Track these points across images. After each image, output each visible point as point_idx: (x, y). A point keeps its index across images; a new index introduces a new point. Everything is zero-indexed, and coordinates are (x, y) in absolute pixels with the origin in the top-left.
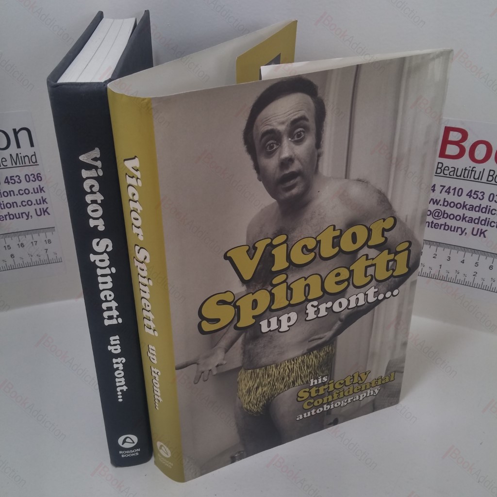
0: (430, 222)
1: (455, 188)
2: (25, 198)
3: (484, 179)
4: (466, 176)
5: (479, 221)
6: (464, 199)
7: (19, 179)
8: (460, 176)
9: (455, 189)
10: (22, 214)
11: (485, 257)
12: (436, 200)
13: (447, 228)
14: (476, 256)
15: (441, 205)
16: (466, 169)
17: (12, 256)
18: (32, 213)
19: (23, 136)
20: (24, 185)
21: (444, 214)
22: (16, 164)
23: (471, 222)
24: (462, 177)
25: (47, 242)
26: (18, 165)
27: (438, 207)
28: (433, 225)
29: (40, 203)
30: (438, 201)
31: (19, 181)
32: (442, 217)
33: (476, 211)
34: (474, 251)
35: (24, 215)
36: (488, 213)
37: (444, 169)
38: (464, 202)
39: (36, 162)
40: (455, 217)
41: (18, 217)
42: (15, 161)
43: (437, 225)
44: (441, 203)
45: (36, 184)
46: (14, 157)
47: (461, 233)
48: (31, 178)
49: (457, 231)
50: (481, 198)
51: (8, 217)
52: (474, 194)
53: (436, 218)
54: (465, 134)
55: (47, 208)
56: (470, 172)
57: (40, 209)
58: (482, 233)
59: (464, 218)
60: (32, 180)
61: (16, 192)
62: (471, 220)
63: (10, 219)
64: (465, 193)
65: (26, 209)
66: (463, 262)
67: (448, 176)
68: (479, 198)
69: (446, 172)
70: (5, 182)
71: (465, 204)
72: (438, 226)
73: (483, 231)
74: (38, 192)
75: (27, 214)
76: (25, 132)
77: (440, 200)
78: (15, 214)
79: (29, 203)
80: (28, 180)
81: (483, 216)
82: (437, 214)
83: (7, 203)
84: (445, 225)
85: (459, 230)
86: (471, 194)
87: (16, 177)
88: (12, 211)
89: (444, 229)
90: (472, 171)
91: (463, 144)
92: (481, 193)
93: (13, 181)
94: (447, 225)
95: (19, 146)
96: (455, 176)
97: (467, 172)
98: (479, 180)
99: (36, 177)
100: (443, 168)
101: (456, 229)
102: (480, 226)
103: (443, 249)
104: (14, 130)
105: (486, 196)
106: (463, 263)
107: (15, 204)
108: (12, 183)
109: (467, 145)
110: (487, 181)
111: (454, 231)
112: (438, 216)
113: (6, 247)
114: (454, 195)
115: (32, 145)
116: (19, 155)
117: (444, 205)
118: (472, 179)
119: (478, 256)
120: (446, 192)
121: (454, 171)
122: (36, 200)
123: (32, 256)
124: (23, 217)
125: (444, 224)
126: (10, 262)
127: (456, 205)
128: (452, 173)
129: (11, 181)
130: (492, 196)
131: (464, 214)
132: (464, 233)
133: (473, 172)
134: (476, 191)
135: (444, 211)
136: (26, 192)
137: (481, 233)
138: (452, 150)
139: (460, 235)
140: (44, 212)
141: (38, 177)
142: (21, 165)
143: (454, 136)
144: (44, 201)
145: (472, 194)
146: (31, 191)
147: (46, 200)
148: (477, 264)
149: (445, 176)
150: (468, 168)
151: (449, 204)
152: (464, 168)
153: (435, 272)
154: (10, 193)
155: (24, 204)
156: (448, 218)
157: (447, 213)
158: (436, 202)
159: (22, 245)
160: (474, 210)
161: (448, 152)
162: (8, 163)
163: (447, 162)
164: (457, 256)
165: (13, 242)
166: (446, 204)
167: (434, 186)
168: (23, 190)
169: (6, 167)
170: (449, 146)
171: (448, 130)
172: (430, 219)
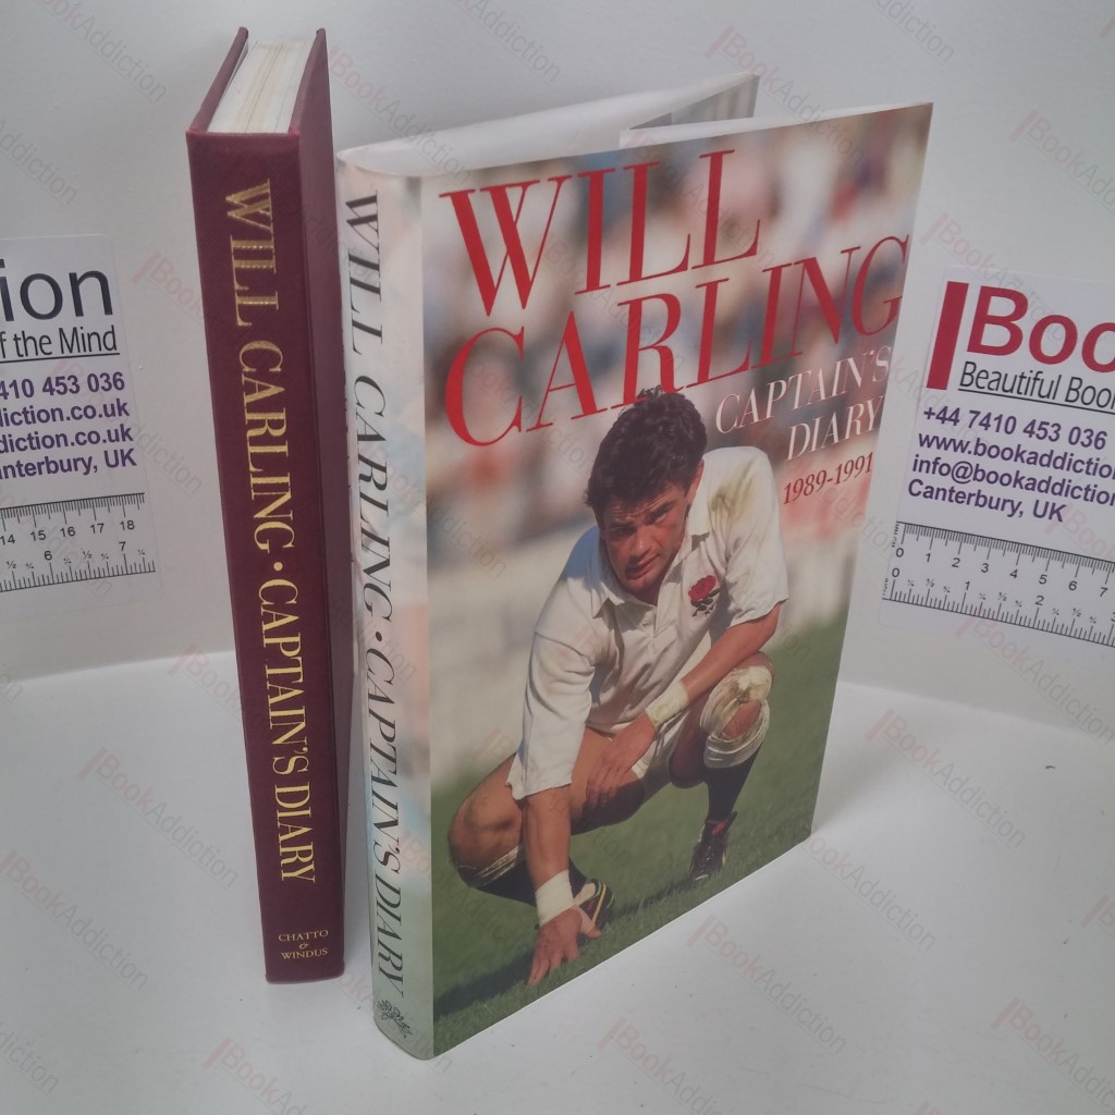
0: (948, 488)
1: (1001, 416)
2: (86, 425)
3: (1060, 398)
4: (1022, 390)
5: (1048, 486)
6: (1018, 439)
7: (74, 384)
8: (1011, 390)
9: (999, 418)
10: (75, 461)
11: (1060, 563)
12: (961, 442)
13: (981, 501)
14: (1041, 562)
15: (970, 452)
16: (1022, 377)
17: (47, 555)
18: (99, 460)
19: (90, 289)
20: (85, 398)
21: (977, 471)
22: (71, 351)
23: (1033, 489)
24: (1015, 394)
25: (126, 525)
26: (75, 352)
27: (965, 457)
28: (954, 495)
29: (117, 439)
30: (964, 444)
31: (74, 388)
32: (971, 478)
33: (1042, 465)
34: (1037, 550)
35: (80, 464)
36: (1068, 469)
37: (978, 377)
38: (1019, 446)
39: (115, 346)
40: (999, 479)
41: (66, 467)
42: (70, 343)
43: (961, 495)
44: (971, 447)
45: (110, 397)
46: (69, 336)
47: (1010, 513)
48: (102, 382)
49: (1003, 509)
50: (1054, 436)
51: (44, 467)
52: (1039, 429)
53: (961, 480)
54: (1021, 303)
55: (131, 450)
56: (1032, 381)
57: (116, 451)
58: (1056, 512)
59: (1018, 481)
60: (103, 388)
61: (67, 413)
62: (1033, 485)
63: (49, 471)
64: (1020, 427)
65: (85, 451)
66: (1014, 574)
67: (986, 390)
68: (1050, 438)
69: (982, 382)
70: (44, 390)
71: (1021, 451)
72: (964, 497)
73: (1056, 508)
74: (113, 414)
75: (87, 461)
76: (94, 283)
77: (968, 443)
78: (61, 461)
79: (93, 438)
80: (94, 387)
81: (1058, 476)
82: (961, 472)
83: (45, 437)
84: (979, 496)
85: (1008, 505)
86: (1032, 429)
87: (69, 379)
88: (56, 454)
89: (977, 504)
90: (1036, 379)
91: (1016, 323)
92: (1053, 426)
93: (61, 388)
94: (984, 496)
95: (79, 312)
96: (1000, 392)
97: (1025, 381)
98: (1050, 400)
99: (111, 380)
100: (975, 375)
101: (1000, 504)
102: (1049, 497)
103: (972, 546)
104: (73, 276)
105: (1064, 434)
106: (1015, 576)
107: (62, 439)
108: (58, 392)
109: (1026, 325)
110: (1067, 400)
111: (996, 508)
113: (36, 534)
114: (997, 431)
115: (108, 310)
116: (80, 332)
117: (976, 453)
118: (1035, 397)
119: (1046, 560)
120: (981, 424)
121: (999, 380)
122: (109, 432)
123: (90, 557)
124: (76, 469)
125: (976, 492)
126: (42, 568)
127: (1000, 453)
128: (993, 385)
129: (57, 388)
130: (1076, 432)
131: (1018, 472)
132: (1018, 513)
133: (1038, 383)
134: (1043, 423)
135: (978, 465)
136: (89, 412)
137: (1053, 512)
138: (995, 335)
139: (1009, 516)
140: (124, 459)
141: (116, 381)
142: (82, 353)
143: (1000, 307)
144: (126, 434)
145: (1036, 429)
146: (100, 410)
147: (130, 433)
148: (1043, 579)
149: (980, 391)
150: (1027, 374)
151: (987, 450)
152: (1020, 374)
153: (955, 597)
154: (53, 414)
155: (81, 439)
156: (985, 480)
157: (982, 470)
158: (961, 446)
159: (71, 531)
160: (1038, 462)
161: (985, 341)
162: (54, 348)
163: (984, 361)
164: (1003, 561)
165: (52, 522)
166: (980, 449)
167: (957, 412)
168: (83, 408)
169: (48, 356)
170: (988, 328)
171: (987, 293)
172: (947, 482)
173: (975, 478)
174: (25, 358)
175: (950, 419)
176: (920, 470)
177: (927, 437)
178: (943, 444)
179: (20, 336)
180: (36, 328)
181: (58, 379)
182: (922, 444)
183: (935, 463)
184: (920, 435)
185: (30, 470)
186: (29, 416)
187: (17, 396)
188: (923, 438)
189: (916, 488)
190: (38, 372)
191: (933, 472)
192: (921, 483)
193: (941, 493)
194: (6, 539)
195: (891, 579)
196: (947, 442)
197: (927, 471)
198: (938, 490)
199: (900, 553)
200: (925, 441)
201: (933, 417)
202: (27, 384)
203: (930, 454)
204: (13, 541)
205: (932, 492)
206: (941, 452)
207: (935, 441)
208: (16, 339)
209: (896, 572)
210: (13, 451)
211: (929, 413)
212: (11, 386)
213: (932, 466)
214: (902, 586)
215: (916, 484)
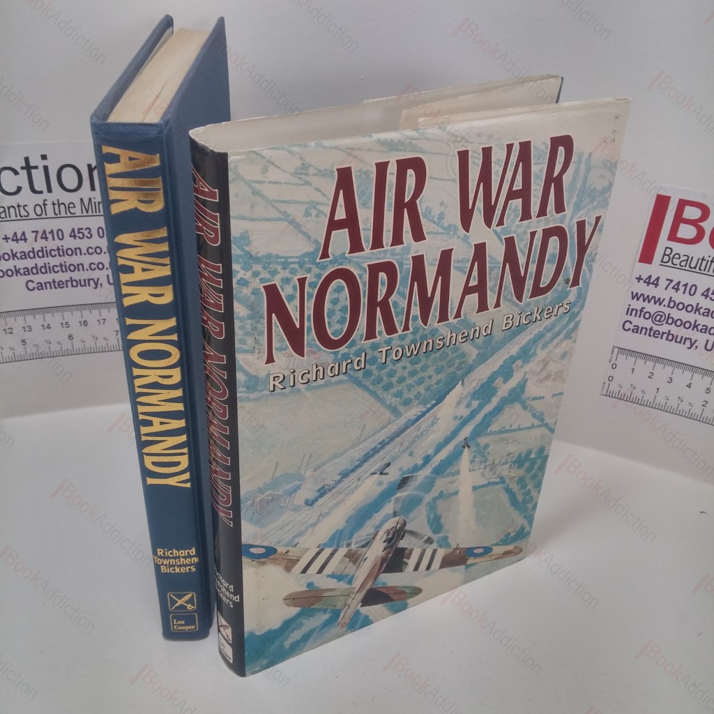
0: (649, 328)
1: (687, 284)
2: (96, 259)
4: (703, 268)
6: (698, 299)
7: (89, 233)
8: (695, 268)
9: (686, 285)
10: (89, 280)
12: (659, 299)
13: (670, 337)
14: (707, 379)
15: (664, 306)
16: (703, 259)
17: (70, 337)
18: (103, 280)
20: (95, 241)
21: (669, 318)
22: (87, 212)
23: (705, 332)
24: (697, 270)
26: (90, 213)
27: (661, 308)
28: (652, 332)
30: (661, 300)
31: (89, 236)
32: (665, 322)
34: (706, 372)
35: (91, 282)
37: (673, 258)
38: (698, 304)
40: (683, 324)
41: (83, 283)
42: (87, 208)
43: (657, 333)
44: (666, 303)
46: (86, 203)
47: (689, 346)
49: (684, 344)
51: (69, 284)
53: (658, 323)
54: (706, 212)
56: (709, 263)
59: (696, 326)
61: (84, 251)
62: (706, 330)
63: (73, 286)
64: (700, 291)
65: (95, 274)
66: (689, 386)
67: (678, 266)
69: (676, 261)
70: (71, 236)
71: (699, 307)
72: (659, 334)
75: (96, 281)
77: (664, 299)
78: (80, 280)
79: (100, 266)
82: (658, 318)
83: (70, 265)
84: (669, 334)
85: (688, 342)
86: (708, 293)
87: (86, 229)
88: (77, 275)
89: (667, 339)
90: (712, 261)
91: (701, 224)
93: (81, 235)
94: (672, 334)
95: (93, 188)
96: (687, 268)
97: (704, 262)
100: (671, 256)
101: (683, 340)
103: (662, 366)
104: (89, 166)
107: (80, 267)
108: (79, 237)
109: (708, 226)
111: (680, 342)
112: (659, 321)
113: (64, 324)
114: (684, 293)
116: (93, 201)
117: (669, 306)
118: (711, 273)
119: (711, 379)
120: (673, 288)
121: (687, 260)
123: (97, 339)
124: (89, 285)
125: (667, 332)
126: (67, 345)
127: (685, 307)
128: (683, 264)
129: (78, 235)
131: (696, 321)
132: (694, 346)
133: (713, 264)
135: (669, 314)
136: (98, 250)
138: (686, 231)
139: (689, 348)
142: (94, 214)
143: (692, 213)
145: (710, 294)
148: (708, 391)
149: (674, 266)
150: (707, 258)
151: (676, 305)
152: (701, 258)
153: (649, 397)
154: (75, 251)
155: (93, 267)
156: (673, 324)
157: (672, 318)
158: (659, 301)
159: (85, 323)
160: (710, 316)
161: (680, 234)
162: (77, 211)
163: (678, 248)
164: (682, 377)
165: (74, 317)
166: (672, 304)
167: (658, 279)
168: (94, 248)
169: (73, 215)
170: (682, 226)
171: (683, 204)
172: (648, 324)
173: (667, 323)
174: (59, 216)
175: (653, 283)
176: (631, 315)
177: (637, 294)
178: (647, 299)
179: (56, 202)
180: (66, 198)
181: (79, 229)
182: (633, 298)
183: (641, 311)
184: (632, 292)
185: (60, 285)
186: (61, 252)
187: (54, 239)
188: (634, 294)
189: (627, 326)
190: (67, 225)
191: (640, 317)
192: (631, 323)
193: (644, 330)
194: (45, 327)
195: (607, 382)
196: (650, 297)
197: (635, 316)
198: (642, 328)
199: (614, 366)
200: (635, 296)
201: (641, 281)
202: (60, 232)
203: (638, 305)
204: (50, 328)
205: (638, 329)
206: (646, 304)
207: (642, 297)
208: (54, 204)
209: (611, 378)
210: (50, 272)
211: (639, 279)
212: (50, 233)
213: (639, 313)
214: (614, 387)
215: (628, 324)
